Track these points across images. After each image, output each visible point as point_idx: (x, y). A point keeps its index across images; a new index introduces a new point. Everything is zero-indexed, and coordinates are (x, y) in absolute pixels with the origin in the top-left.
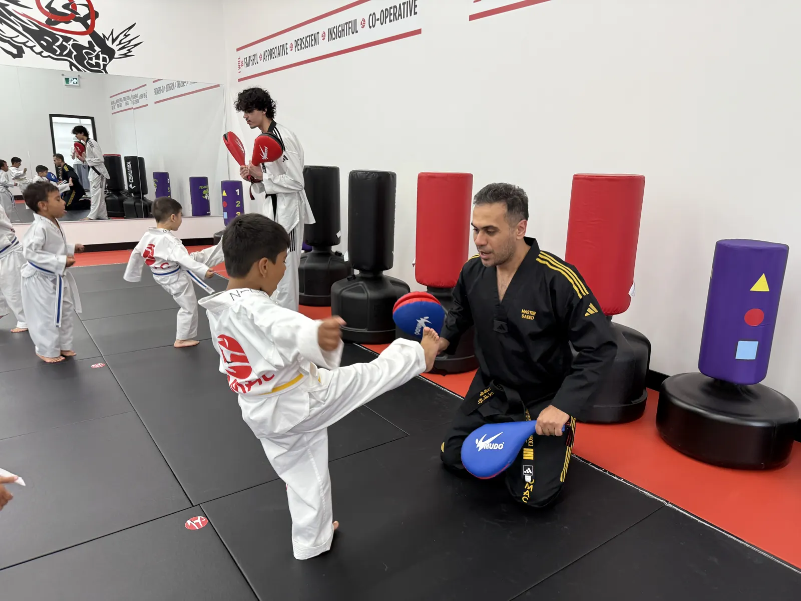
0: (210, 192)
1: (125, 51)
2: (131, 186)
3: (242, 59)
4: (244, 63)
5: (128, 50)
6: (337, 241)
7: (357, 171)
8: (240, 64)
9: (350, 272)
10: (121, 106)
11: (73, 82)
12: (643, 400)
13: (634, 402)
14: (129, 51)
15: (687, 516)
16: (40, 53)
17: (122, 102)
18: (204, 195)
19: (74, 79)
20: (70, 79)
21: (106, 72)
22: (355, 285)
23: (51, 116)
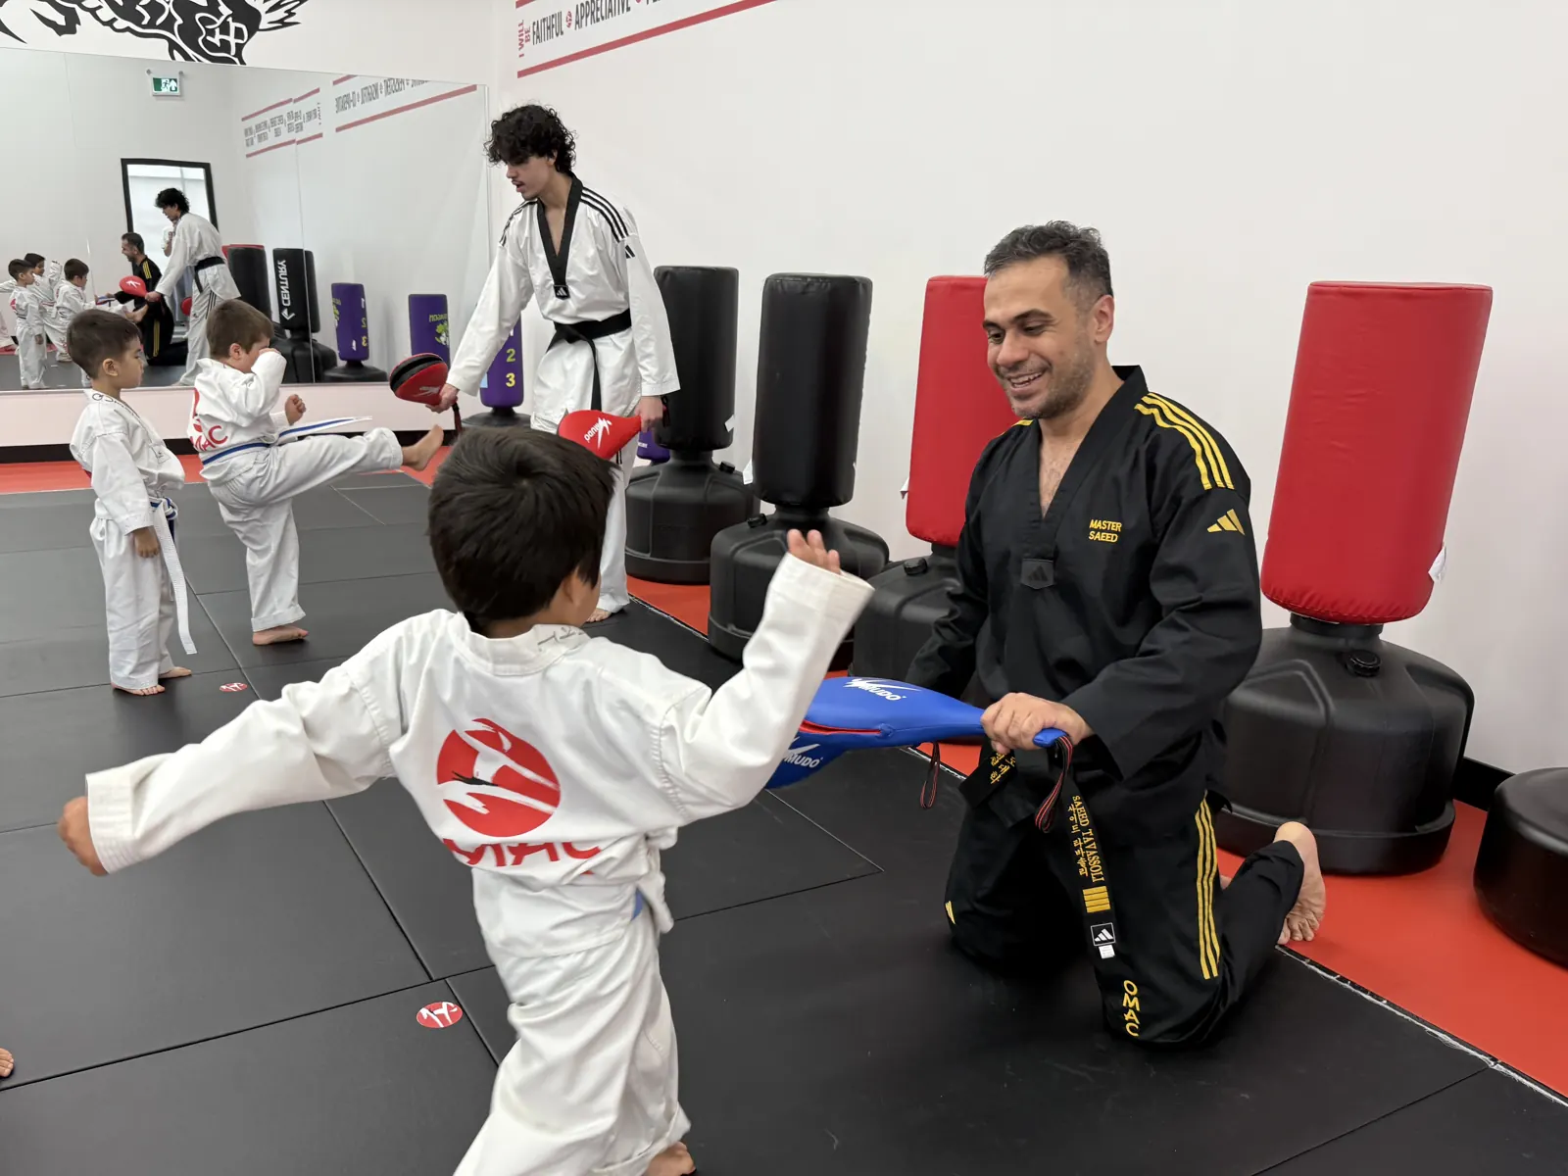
0: (450, 328)
1: (280, 14)
2: (285, 312)
3: (528, 25)
4: (531, 34)
5: (287, 11)
6: (724, 440)
7: (783, 276)
8: (524, 37)
9: (750, 508)
10: (266, 138)
11: (169, 87)
12: (1446, 825)
13: (1421, 830)
14: (290, 13)
15: (1541, 1094)
16: (110, 23)
17: (267, 130)
18: (439, 335)
19: (170, 80)
20: (163, 81)
21: (242, 62)
22: (764, 538)
23: (125, 162)
